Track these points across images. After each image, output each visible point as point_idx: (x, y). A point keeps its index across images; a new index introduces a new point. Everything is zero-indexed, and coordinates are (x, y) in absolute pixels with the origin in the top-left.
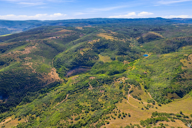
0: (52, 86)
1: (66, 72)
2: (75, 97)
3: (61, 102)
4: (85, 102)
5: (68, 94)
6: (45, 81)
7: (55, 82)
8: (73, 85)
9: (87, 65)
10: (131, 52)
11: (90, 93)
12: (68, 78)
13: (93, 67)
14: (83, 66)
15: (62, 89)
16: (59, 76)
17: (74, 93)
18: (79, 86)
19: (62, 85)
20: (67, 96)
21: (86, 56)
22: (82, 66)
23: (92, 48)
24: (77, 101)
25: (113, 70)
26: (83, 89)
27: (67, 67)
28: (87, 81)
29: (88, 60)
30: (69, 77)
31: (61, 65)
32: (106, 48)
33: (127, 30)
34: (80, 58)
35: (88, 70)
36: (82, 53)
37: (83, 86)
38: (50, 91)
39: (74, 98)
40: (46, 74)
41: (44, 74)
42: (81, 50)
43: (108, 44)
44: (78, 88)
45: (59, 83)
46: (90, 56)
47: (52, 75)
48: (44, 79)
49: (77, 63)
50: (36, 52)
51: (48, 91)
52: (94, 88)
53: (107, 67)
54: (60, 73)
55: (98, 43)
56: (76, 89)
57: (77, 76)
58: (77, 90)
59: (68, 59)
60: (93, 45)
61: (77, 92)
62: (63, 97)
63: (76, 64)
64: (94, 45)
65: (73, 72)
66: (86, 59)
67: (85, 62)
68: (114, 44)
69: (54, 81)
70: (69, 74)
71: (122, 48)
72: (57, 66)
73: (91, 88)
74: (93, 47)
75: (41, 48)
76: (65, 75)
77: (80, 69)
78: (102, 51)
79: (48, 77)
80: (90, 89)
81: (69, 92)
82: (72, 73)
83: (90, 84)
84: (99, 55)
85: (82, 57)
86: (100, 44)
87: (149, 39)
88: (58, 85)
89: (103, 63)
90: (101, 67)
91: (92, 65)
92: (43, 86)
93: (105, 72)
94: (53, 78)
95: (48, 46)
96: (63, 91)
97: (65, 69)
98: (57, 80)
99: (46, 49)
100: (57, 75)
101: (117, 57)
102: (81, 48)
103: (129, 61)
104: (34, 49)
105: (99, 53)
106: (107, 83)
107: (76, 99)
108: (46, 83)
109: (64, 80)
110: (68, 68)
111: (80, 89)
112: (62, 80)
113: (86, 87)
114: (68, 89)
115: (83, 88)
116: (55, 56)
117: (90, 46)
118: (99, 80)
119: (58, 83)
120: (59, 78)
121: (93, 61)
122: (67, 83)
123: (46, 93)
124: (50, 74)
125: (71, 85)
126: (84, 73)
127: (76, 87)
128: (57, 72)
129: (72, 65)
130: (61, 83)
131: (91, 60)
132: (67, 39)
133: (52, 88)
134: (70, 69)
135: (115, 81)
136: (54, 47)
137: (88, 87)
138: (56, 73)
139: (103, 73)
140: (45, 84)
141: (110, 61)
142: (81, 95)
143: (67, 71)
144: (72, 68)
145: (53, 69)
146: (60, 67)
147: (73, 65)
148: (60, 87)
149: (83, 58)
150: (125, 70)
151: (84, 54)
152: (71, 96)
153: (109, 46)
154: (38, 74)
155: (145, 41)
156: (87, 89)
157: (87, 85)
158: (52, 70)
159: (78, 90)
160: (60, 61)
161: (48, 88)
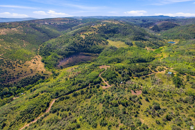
0: (28, 83)
1: (57, 61)
2: (69, 106)
3: (33, 120)
4: (99, 126)
5: (54, 100)
6: (16, 74)
7: (36, 76)
8: (67, 79)
9: (92, 52)
10: (150, 37)
11: (109, 98)
12: (61, 70)
13: (100, 54)
14: (86, 52)
15: (45, 88)
16: (45, 66)
17: (68, 98)
18: (80, 82)
19: (47, 81)
20: (51, 105)
21: (89, 39)
22: (84, 53)
23: (97, 32)
24: (75, 121)
25: (136, 57)
26: (88, 88)
27: (59, 54)
28: (94, 73)
29: (92, 44)
30: (62, 68)
31: (51, 51)
32: (116, 33)
33: (135, 21)
34: (80, 42)
35: (94, 58)
36: (84, 37)
37: (87, 82)
38: (22, 91)
39: (68, 110)
40: (21, 62)
41: (19, 62)
42: (82, 34)
43: (117, 28)
44: (77, 86)
45: (43, 78)
46: (94, 40)
47: (32, 65)
48: (14, 69)
49: (76, 48)
50: (16, 35)
51: (18, 93)
52: (113, 85)
53: (123, 53)
54: (48, 62)
55: (105, 27)
56: (73, 88)
57: (76, 67)
58: (74, 91)
59: (62, 43)
60: (98, 29)
61: (75, 95)
62: (42, 106)
63: (74, 50)
64: (100, 29)
65: (70, 60)
66: (89, 43)
67: (89, 46)
68: (126, 29)
69: (34, 74)
70: (63, 63)
71: (138, 33)
72: (45, 53)
73: (106, 86)
74: (98, 30)
75: (25, 31)
76: (55, 65)
77: (80, 57)
78: (110, 36)
79: (24, 67)
80: (104, 87)
81: (57, 94)
82: (67, 63)
83: (102, 79)
84: (108, 40)
85: (83, 41)
86: (108, 28)
87: (166, 27)
88: (39, 81)
89: (116, 48)
90: (115, 54)
91: (99, 51)
92: (10, 82)
93: (123, 60)
94: (32, 68)
95: (36, 30)
96: (45, 91)
97: (56, 56)
98: (40, 73)
99: (33, 33)
100: (42, 65)
101: (134, 42)
102: (81, 31)
103: (152, 47)
104: (14, 31)
105: (107, 38)
106: (138, 76)
107: (73, 114)
108: (18, 78)
109: (53, 72)
110: (62, 55)
111: (82, 88)
112: (50, 73)
113: (95, 84)
114: (56, 89)
115: (87, 85)
116: (44, 42)
117: (94, 29)
118: (120, 69)
119: (40, 77)
120: (44, 70)
121: (100, 46)
122: (58, 78)
123: (11, 97)
124: (28, 63)
125: (63, 81)
126: (87, 63)
127: (73, 84)
128: (43, 61)
129: (67, 51)
130: (46, 78)
131: (97, 44)
132: (63, 26)
133: (27, 87)
134: (64, 57)
135: (153, 71)
136: (44, 32)
137: (99, 82)
138: (40, 62)
139: (118, 62)
140: (14, 78)
141: (126, 47)
142: (85, 103)
143: (59, 59)
144: (68, 56)
145: (37, 57)
146: (50, 54)
147: (69, 51)
148: (43, 84)
149: (85, 42)
150: (154, 59)
151: (86, 38)
152: (62, 104)
153: (119, 31)
154: (5, 62)
155: (162, 29)
156: (98, 87)
157: (98, 80)
158: (35, 57)
159: (79, 89)
160: (51, 46)
161: (18, 87)
